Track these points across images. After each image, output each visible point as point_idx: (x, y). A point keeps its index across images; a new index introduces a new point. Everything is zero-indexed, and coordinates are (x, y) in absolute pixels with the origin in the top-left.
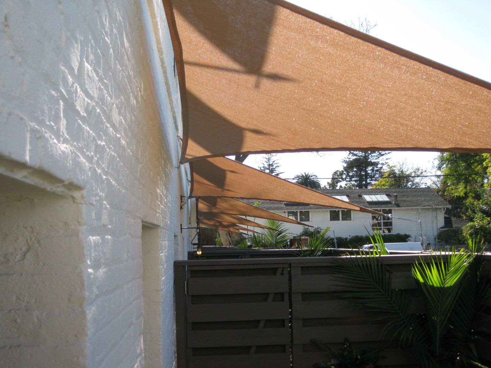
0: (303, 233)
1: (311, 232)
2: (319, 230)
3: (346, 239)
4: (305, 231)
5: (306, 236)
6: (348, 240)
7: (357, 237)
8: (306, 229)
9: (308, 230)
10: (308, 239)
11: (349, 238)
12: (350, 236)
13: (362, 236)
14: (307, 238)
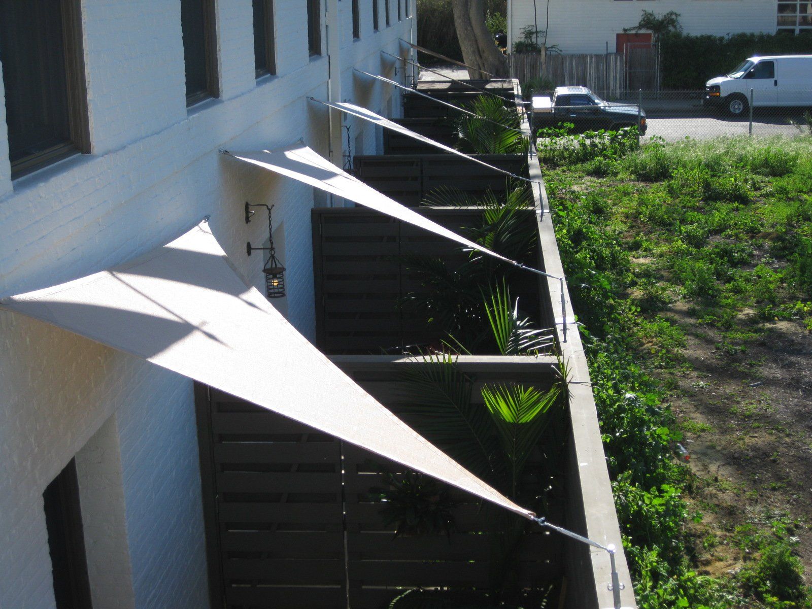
0: (642, 22)
1: (658, 20)
2: (674, 17)
3: (721, 39)
4: (646, 19)
5: (648, 28)
6: (725, 42)
7: (743, 36)
8: (649, 16)
9: (653, 18)
10: (649, 35)
11: (727, 37)
12: (728, 34)
13: (752, 35)
14: (649, 32)
